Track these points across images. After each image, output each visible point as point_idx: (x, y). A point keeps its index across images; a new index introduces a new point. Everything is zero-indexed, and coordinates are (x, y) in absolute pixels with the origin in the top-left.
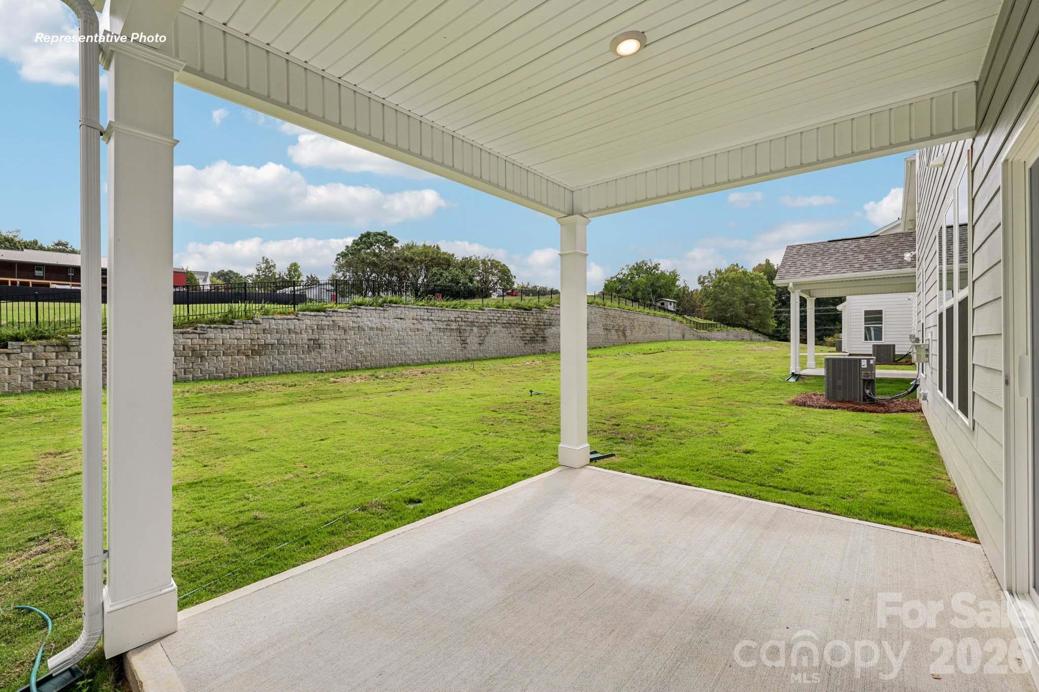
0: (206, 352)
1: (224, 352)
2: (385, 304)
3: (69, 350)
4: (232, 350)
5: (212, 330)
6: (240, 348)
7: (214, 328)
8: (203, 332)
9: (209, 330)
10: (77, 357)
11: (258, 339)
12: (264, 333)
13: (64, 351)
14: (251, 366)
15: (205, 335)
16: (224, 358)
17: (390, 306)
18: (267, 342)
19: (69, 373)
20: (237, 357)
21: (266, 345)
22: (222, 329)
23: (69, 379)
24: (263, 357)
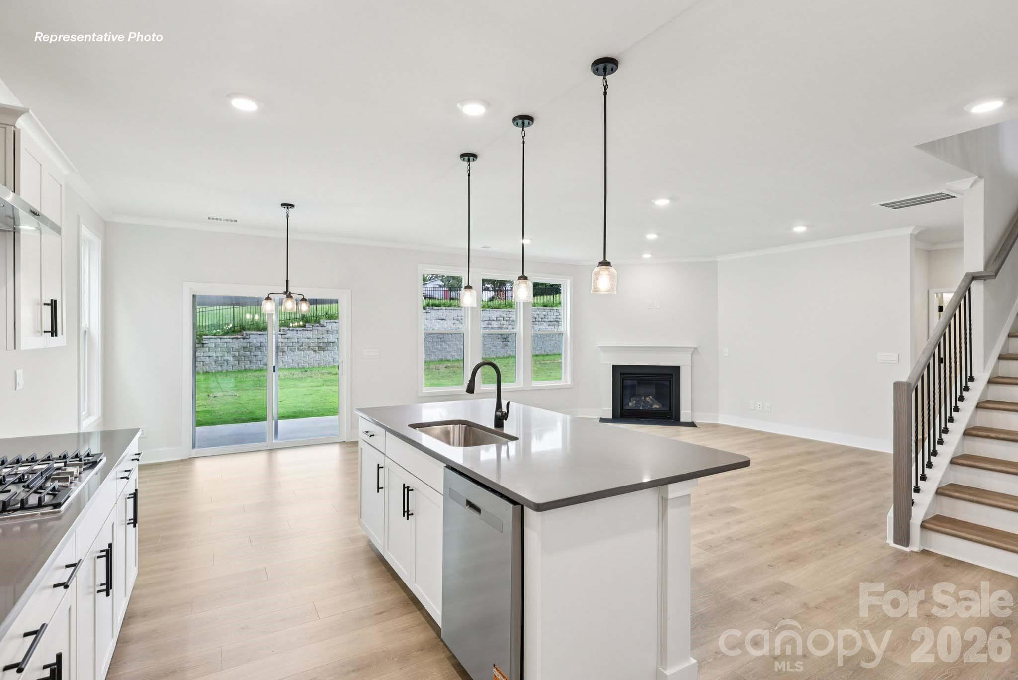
0: (286, 348)
1: (298, 348)
2: (428, 307)
3: (203, 347)
4: (304, 347)
5: (290, 331)
6: (309, 345)
7: (292, 330)
8: (284, 333)
9: (288, 331)
10: (208, 351)
11: (323, 338)
12: (327, 333)
13: (200, 347)
14: (318, 359)
15: (285, 336)
16: (298, 352)
17: (433, 309)
18: (329, 340)
19: (203, 362)
20: (307, 352)
21: (328, 343)
22: (297, 331)
23: (203, 365)
24: (326, 352)
